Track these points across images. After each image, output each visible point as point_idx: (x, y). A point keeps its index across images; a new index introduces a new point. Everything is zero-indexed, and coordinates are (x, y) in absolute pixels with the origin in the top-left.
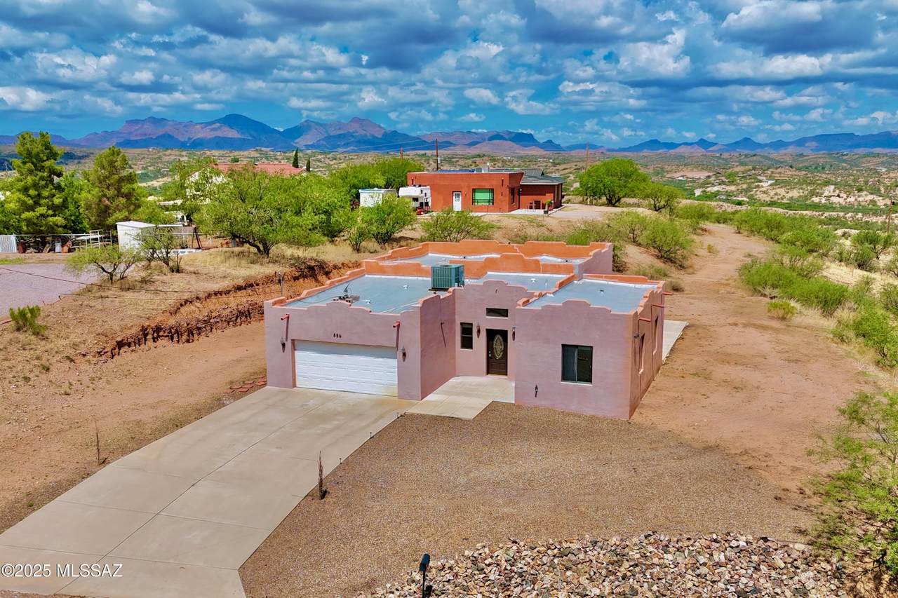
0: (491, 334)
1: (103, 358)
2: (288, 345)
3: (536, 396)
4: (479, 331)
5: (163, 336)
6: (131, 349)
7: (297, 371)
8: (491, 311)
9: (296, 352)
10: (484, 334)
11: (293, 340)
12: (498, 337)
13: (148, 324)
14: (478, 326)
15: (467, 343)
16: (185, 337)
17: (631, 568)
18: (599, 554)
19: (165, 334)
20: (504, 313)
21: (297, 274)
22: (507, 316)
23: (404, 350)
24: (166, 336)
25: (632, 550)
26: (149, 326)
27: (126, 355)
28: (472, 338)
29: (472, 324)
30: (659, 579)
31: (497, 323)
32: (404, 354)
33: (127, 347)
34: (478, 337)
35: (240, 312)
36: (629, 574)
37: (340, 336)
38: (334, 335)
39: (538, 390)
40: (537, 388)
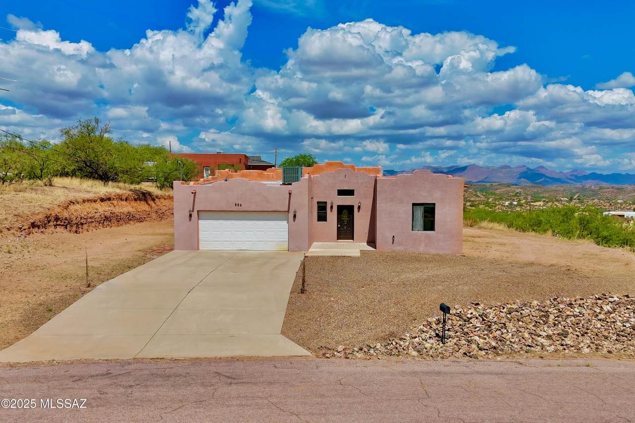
0: (341, 209)
1: (23, 233)
2: (195, 214)
3: (393, 243)
4: (332, 207)
5: (60, 225)
6: (40, 230)
7: (200, 237)
8: (341, 193)
9: (200, 221)
10: (335, 209)
11: (198, 211)
12: (345, 211)
13: (49, 213)
14: (332, 203)
15: (322, 217)
16: (74, 229)
17: (557, 318)
18: (531, 311)
19: (62, 224)
20: (350, 193)
21: (136, 197)
22: (354, 195)
23: (295, 212)
24: (62, 225)
25: (550, 308)
26: (51, 214)
27: (37, 235)
28: (326, 213)
29: (326, 203)
30: (577, 324)
31: (346, 200)
32: (295, 216)
33: (37, 229)
34: (331, 212)
35: (105, 217)
36: (557, 322)
37: (241, 205)
38: (236, 204)
39: (395, 239)
40: (394, 237)
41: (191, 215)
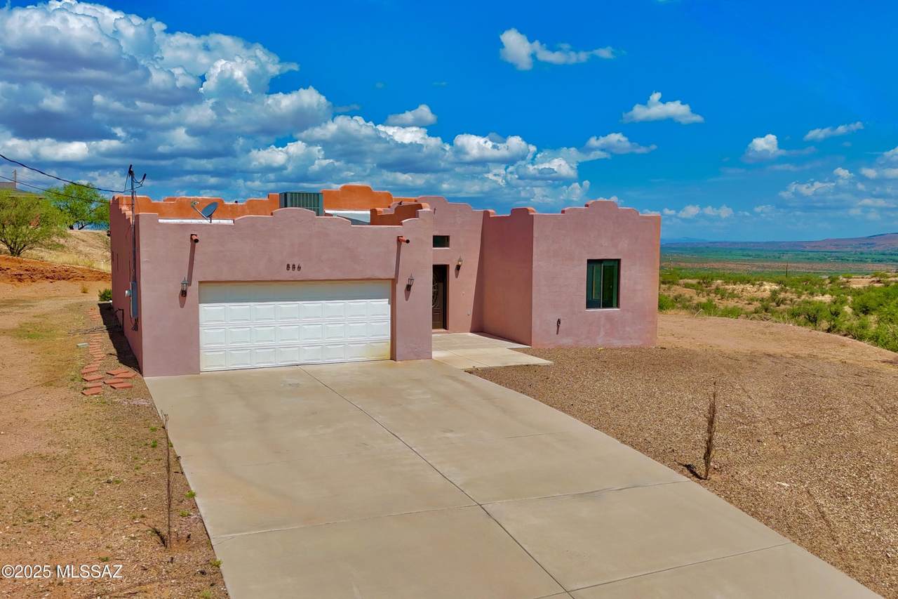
2: (193, 290)
3: (557, 333)
9: (203, 306)
11: (201, 283)
22: (448, 246)
23: (411, 279)
32: (409, 287)
37: (299, 268)
38: (288, 266)
39: (561, 325)
40: (559, 322)
41: (184, 293)
